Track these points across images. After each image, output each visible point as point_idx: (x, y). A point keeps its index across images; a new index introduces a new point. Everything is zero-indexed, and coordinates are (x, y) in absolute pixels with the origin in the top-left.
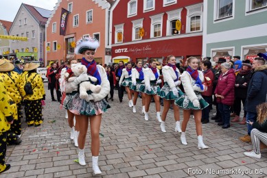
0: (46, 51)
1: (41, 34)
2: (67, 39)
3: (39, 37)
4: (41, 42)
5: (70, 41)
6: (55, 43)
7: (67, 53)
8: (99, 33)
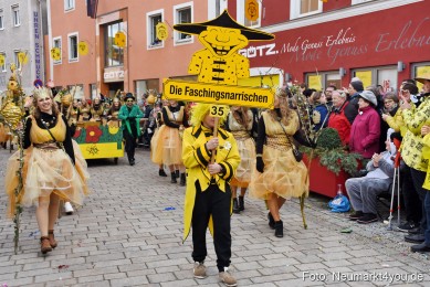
0: (52, 61)
1: (36, 14)
2: (104, 27)
3: (31, 22)
4: (37, 37)
5: (113, 31)
6: (74, 39)
7: (105, 64)
8: (191, 4)
